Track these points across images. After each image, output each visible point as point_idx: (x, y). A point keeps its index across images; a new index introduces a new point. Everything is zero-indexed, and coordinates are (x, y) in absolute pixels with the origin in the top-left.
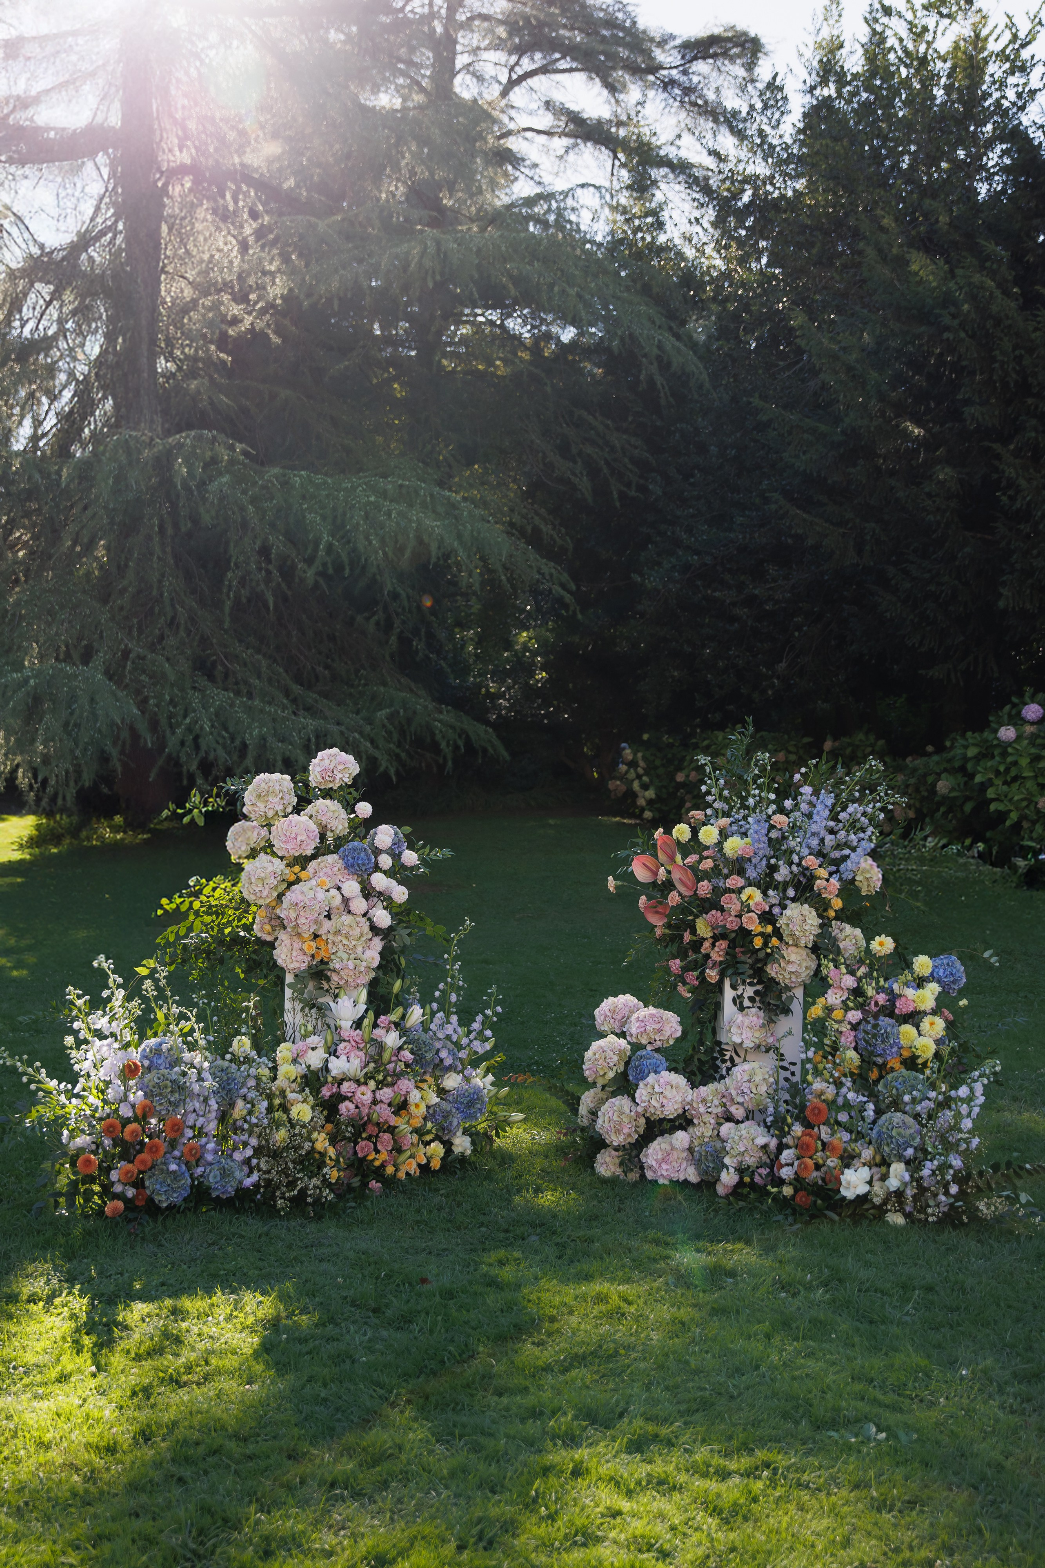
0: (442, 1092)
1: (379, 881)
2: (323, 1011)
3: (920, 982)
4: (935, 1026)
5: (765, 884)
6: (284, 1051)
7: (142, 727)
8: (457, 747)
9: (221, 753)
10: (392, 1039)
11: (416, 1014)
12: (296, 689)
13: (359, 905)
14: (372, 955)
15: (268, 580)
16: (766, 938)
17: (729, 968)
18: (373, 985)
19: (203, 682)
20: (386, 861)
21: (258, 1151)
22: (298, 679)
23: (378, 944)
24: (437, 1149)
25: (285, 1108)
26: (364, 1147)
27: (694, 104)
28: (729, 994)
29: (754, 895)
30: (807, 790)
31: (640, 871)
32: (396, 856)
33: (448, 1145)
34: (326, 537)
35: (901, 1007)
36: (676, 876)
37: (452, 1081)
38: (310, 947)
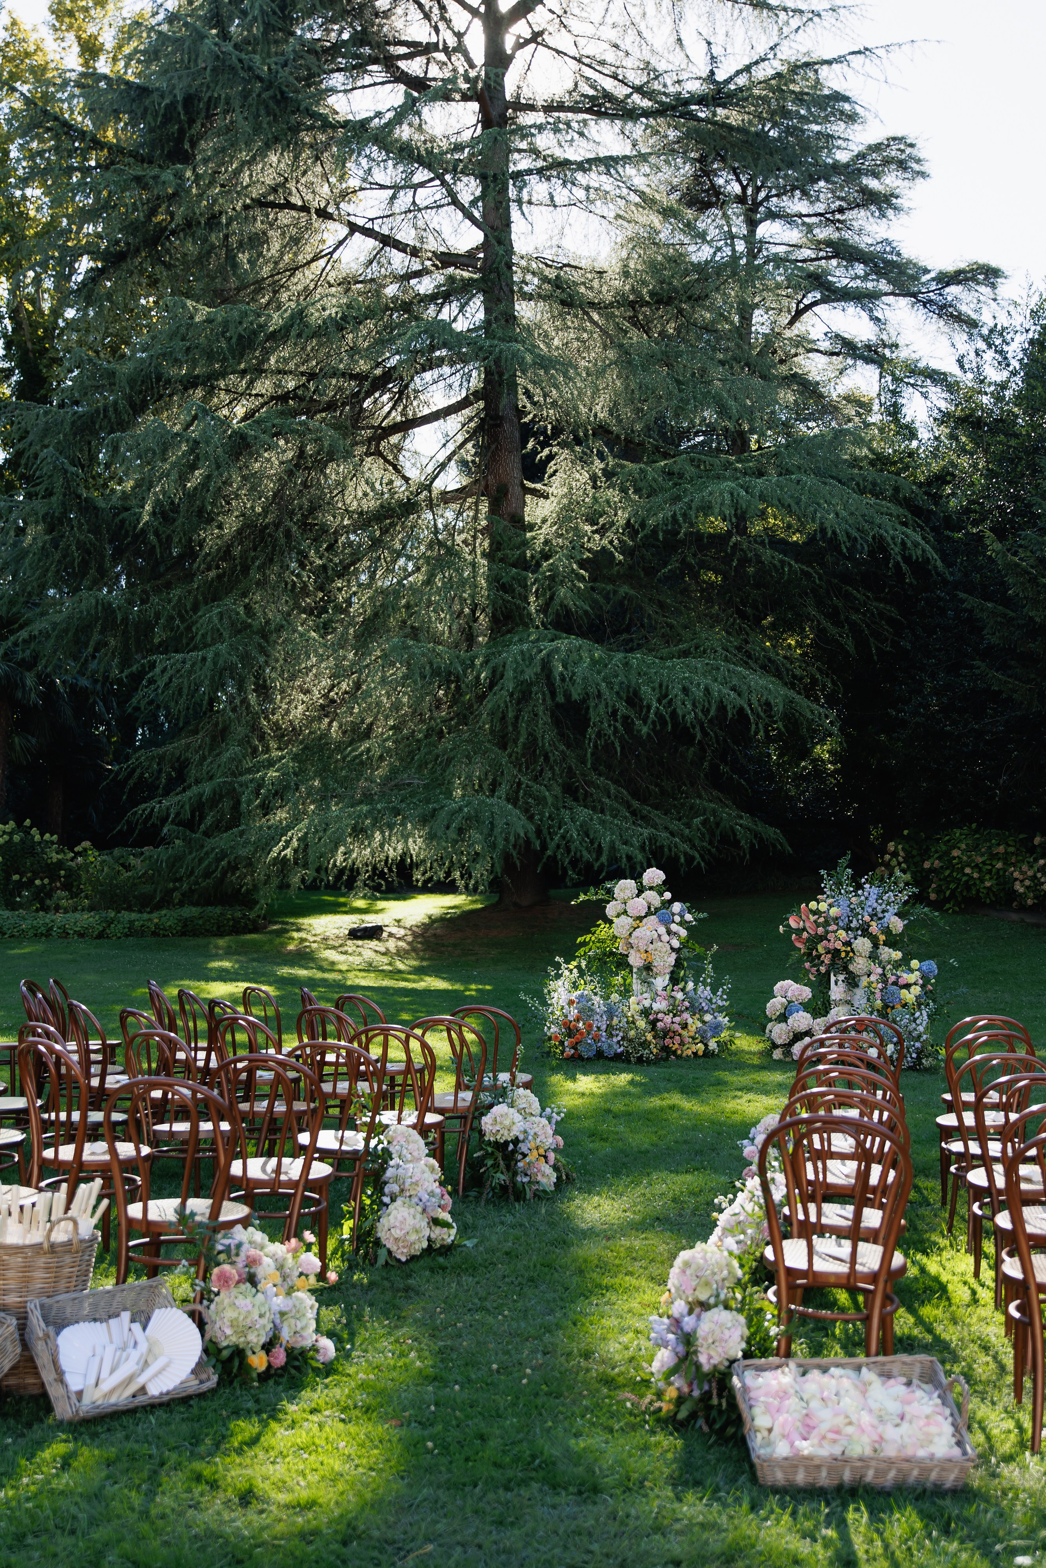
0: (704, 1022)
1: (674, 927)
2: (650, 984)
3: (912, 971)
4: (916, 990)
5: (848, 929)
6: (633, 1000)
7: (532, 836)
8: (753, 845)
9: (585, 853)
10: (680, 996)
11: (690, 985)
12: (636, 804)
13: (666, 938)
14: (672, 959)
15: (616, 730)
16: (847, 953)
17: (832, 966)
18: (672, 973)
19: (570, 802)
20: (677, 919)
21: (623, 1038)
22: (635, 795)
23: (674, 956)
24: (701, 1046)
25: (633, 1022)
26: (667, 1041)
27: (952, 315)
28: (833, 978)
29: (842, 934)
30: (867, 886)
31: (793, 923)
32: (682, 917)
33: (706, 1045)
34: (655, 704)
35: (901, 982)
36: (807, 925)
37: (708, 1017)
38: (644, 956)
